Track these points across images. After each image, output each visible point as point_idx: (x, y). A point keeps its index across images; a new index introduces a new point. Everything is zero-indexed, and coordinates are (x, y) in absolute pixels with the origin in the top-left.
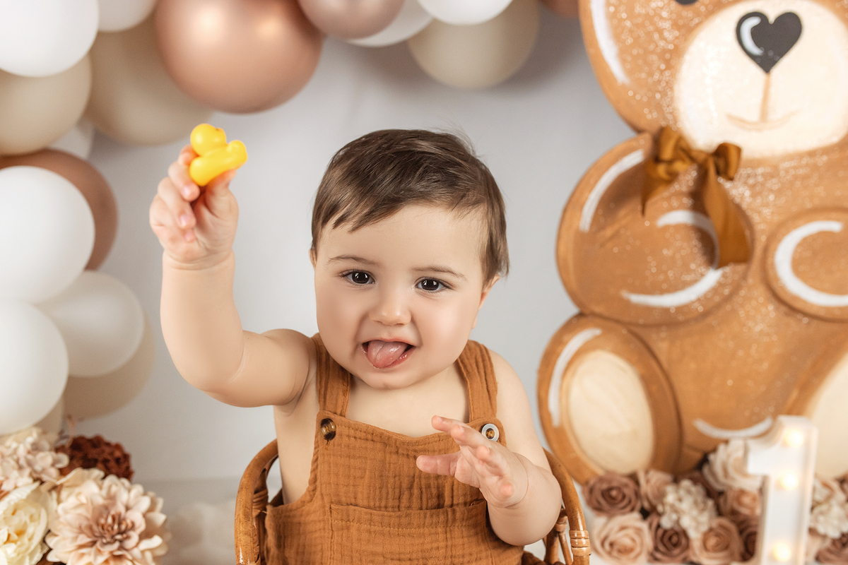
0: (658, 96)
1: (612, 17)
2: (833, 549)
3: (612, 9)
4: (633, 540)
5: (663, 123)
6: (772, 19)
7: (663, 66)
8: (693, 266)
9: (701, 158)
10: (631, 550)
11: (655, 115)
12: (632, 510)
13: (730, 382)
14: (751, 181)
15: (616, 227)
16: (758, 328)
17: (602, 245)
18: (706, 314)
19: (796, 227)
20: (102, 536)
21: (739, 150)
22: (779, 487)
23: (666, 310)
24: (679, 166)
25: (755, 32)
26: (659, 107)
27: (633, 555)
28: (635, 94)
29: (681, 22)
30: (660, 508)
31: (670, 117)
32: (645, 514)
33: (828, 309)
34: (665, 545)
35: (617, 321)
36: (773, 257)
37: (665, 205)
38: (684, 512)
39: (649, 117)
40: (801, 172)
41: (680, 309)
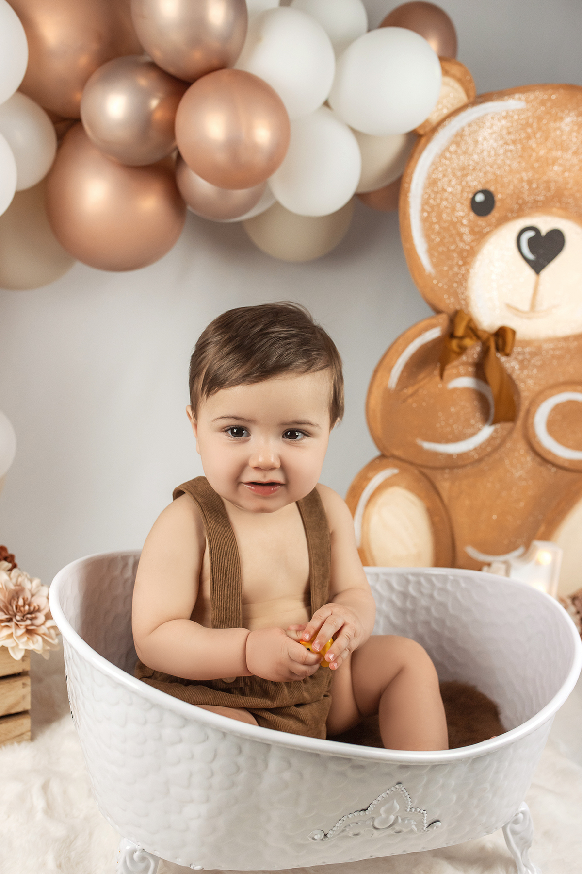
0: (455, 285)
1: (425, 220)
3: (425, 214)
5: (458, 307)
6: (543, 232)
7: (461, 263)
8: (472, 422)
9: (485, 336)
11: (452, 299)
13: (494, 517)
14: (520, 358)
15: (416, 387)
16: (517, 475)
17: (405, 401)
18: (480, 460)
19: (551, 395)
20: (15, 615)
21: (514, 332)
23: (450, 456)
24: (468, 342)
25: (531, 241)
26: (456, 294)
28: (438, 283)
29: (477, 229)
31: (463, 302)
33: (571, 461)
35: (411, 463)
36: (533, 417)
37: (455, 371)
39: (448, 301)
40: (558, 353)
41: (461, 456)
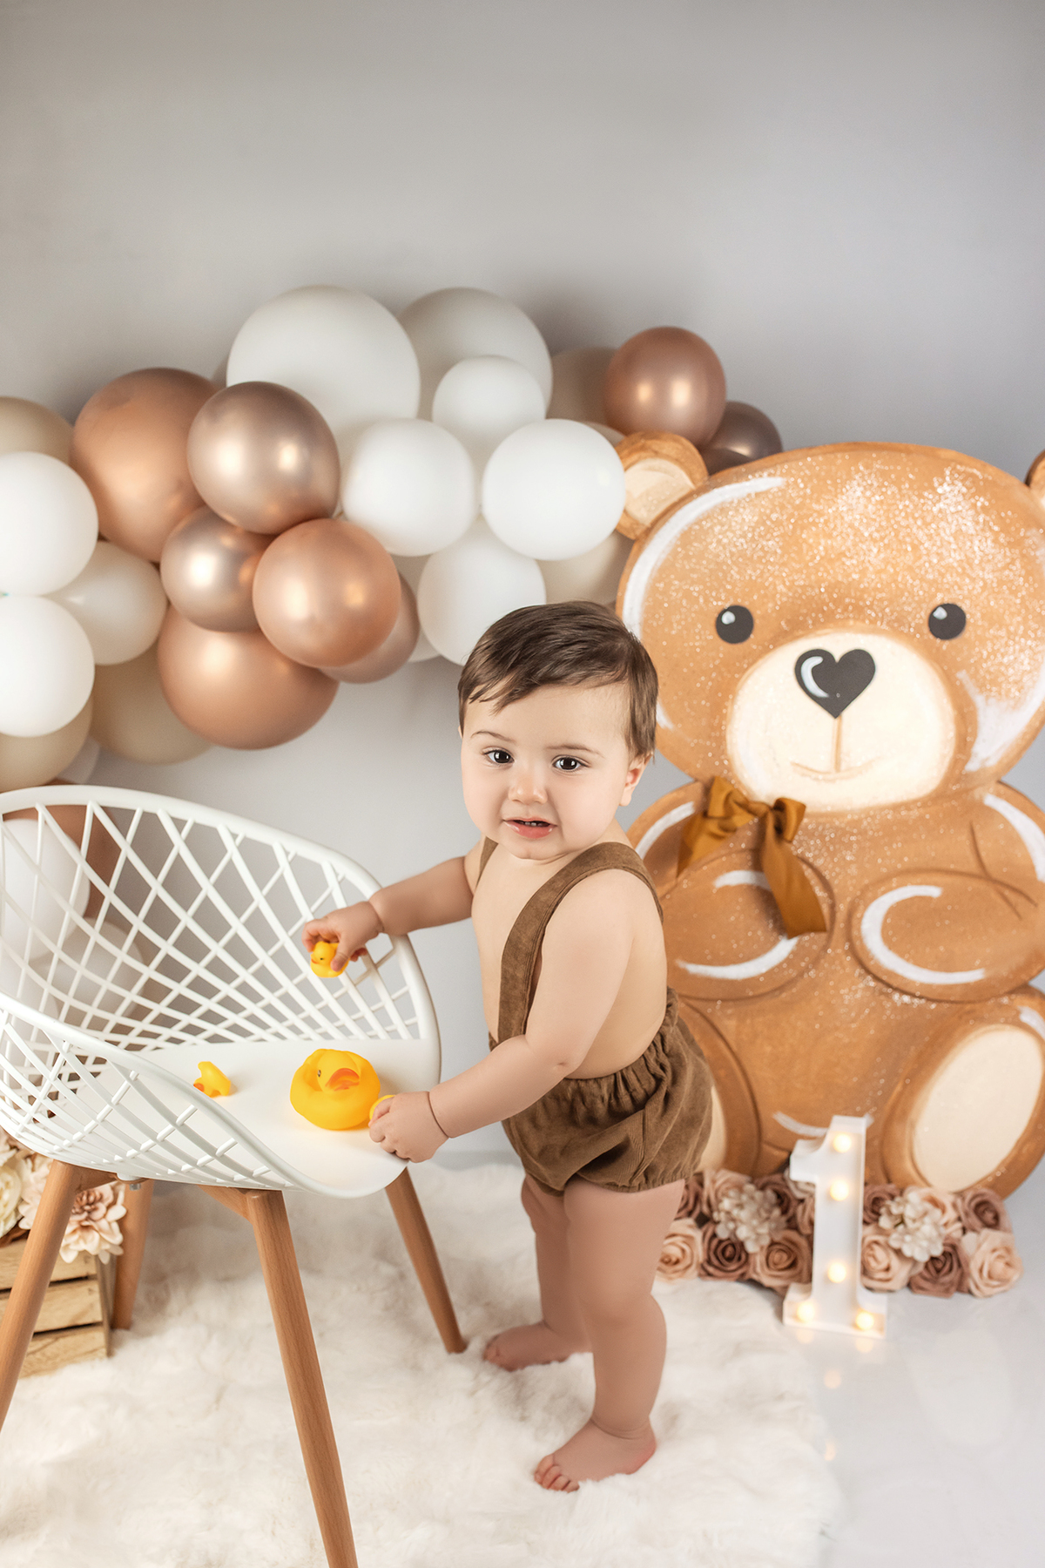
2: (926, 1274)
4: (683, 1251)
5: (714, 772)
6: (837, 657)
10: (677, 1262)
12: (690, 1214)
13: (815, 1070)
18: (779, 989)
19: (886, 891)
22: (829, 1198)
23: (730, 983)
24: (735, 821)
27: (679, 1267)
30: (716, 1215)
32: (703, 1220)
34: (717, 1258)
36: (859, 924)
38: (741, 1221)
41: (749, 983)
